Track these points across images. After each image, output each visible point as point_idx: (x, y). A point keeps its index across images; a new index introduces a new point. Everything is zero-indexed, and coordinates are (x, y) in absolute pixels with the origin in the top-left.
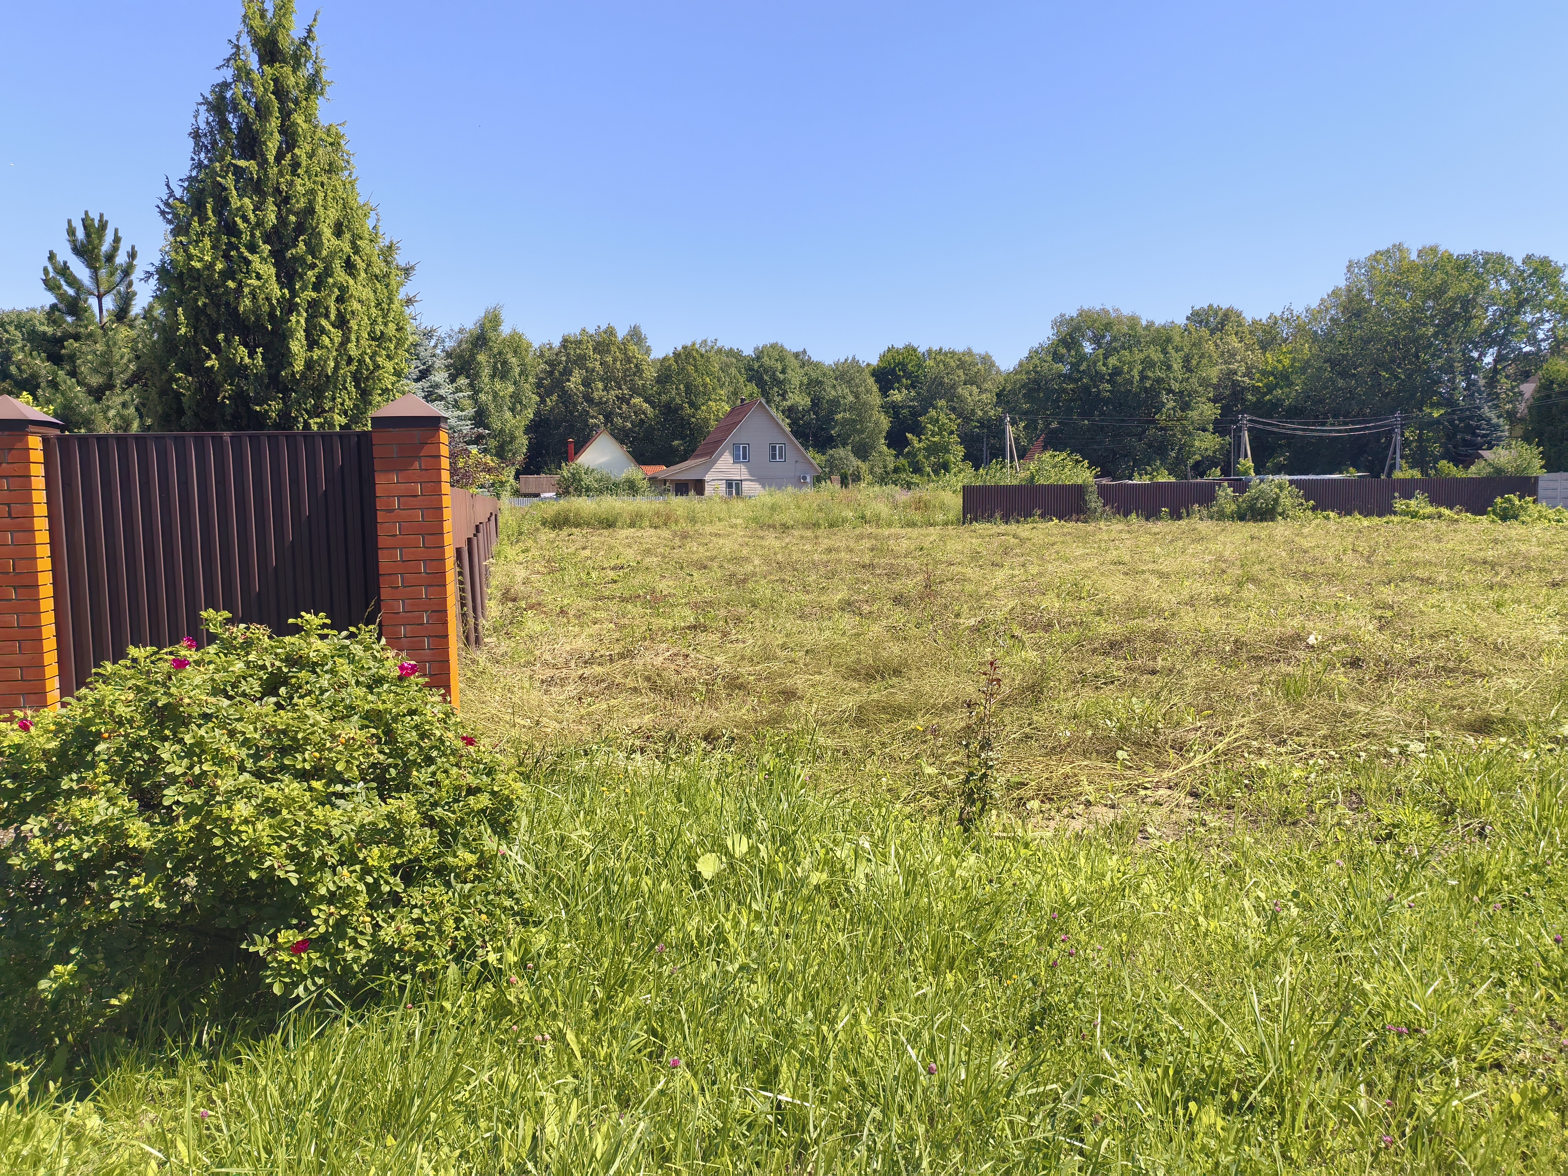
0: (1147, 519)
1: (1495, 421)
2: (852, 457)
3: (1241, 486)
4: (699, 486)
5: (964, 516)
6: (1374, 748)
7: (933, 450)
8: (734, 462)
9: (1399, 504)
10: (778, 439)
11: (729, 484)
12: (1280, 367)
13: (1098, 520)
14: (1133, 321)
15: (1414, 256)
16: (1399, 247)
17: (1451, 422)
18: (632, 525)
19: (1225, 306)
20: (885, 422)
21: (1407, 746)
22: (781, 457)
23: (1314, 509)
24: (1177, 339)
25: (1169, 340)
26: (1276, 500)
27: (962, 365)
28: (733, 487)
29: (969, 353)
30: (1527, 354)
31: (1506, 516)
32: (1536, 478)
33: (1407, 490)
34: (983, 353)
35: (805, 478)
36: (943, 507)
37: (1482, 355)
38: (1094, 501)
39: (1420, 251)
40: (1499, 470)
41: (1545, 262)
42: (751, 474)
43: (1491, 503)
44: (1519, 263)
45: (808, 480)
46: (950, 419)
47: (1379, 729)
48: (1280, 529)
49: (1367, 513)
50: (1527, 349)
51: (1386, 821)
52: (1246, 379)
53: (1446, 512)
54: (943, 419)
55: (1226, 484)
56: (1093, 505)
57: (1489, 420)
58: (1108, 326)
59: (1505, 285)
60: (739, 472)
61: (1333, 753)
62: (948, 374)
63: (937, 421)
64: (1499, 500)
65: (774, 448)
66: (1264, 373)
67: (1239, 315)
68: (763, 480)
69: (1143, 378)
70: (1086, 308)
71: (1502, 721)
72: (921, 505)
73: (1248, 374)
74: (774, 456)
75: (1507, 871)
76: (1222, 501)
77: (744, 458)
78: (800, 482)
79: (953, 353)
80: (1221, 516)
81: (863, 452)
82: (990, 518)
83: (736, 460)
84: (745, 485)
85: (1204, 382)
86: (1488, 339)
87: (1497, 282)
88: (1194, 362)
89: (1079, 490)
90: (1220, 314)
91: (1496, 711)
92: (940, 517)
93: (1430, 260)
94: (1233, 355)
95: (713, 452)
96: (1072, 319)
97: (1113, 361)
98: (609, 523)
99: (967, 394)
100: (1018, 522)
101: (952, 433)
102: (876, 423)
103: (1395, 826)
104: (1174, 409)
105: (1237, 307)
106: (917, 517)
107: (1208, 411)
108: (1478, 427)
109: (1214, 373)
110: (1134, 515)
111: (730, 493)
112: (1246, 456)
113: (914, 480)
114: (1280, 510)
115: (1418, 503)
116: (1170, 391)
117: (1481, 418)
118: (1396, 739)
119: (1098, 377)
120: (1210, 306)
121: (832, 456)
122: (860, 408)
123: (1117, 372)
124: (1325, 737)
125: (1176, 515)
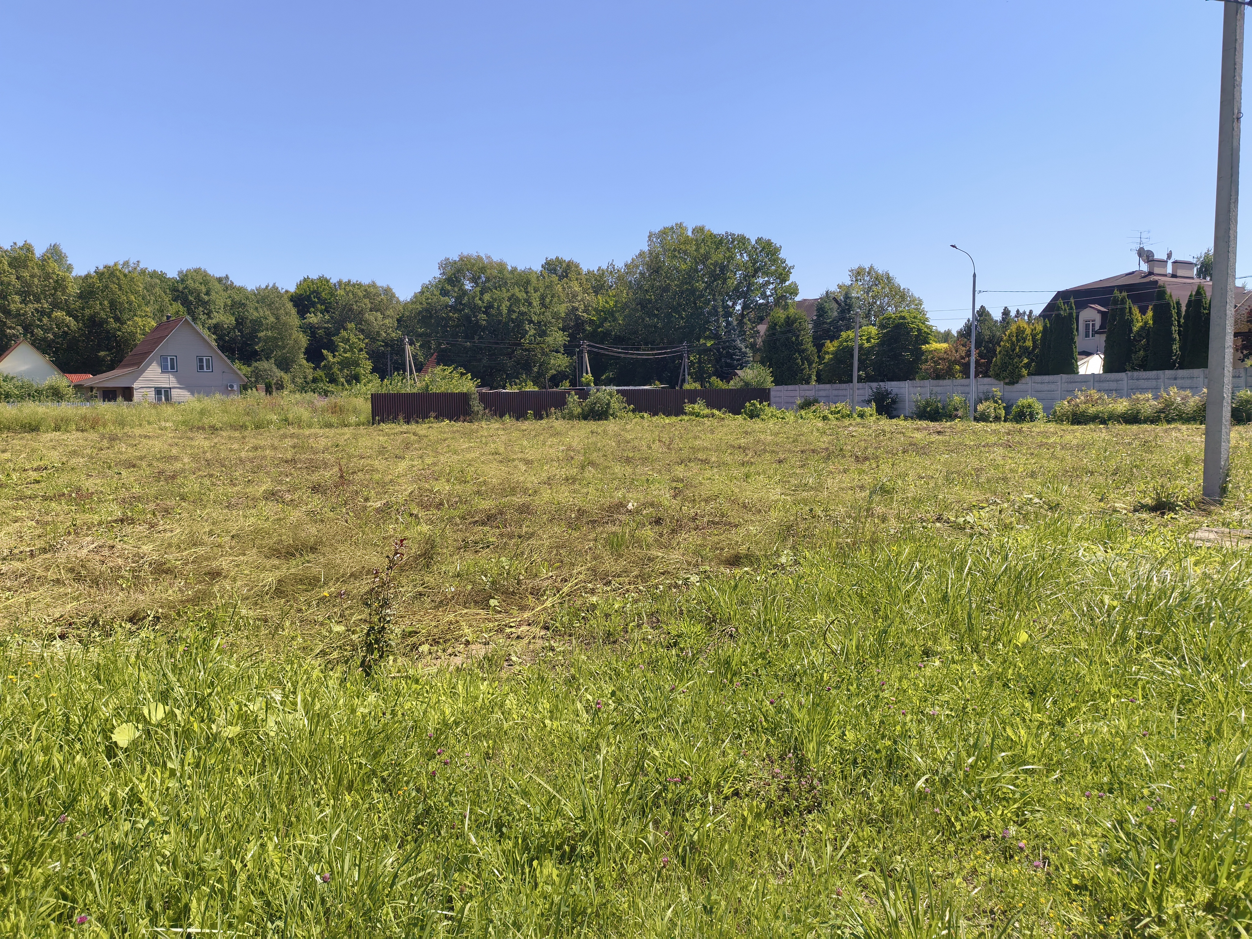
0: (517, 420)
1: (744, 350)
2: (275, 369)
3: (584, 394)
4: (127, 394)
5: (374, 419)
6: (668, 582)
7: (345, 364)
8: (162, 372)
9: (688, 408)
10: (205, 353)
11: (158, 391)
12: (607, 306)
13: (480, 420)
14: (501, 267)
15: (690, 233)
16: (680, 226)
17: (718, 350)
18: (57, 428)
19: (567, 259)
20: (303, 340)
21: (689, 578)
22: (208, 368)
23: (633, 411)
24: (534, 281)
25: (528, 282)
26: (608, 404)
27: (367, 295)
28: (162, 394)
29: (374, 285)
30: (761, 304)
31: (753, 415)
32: (769, 389)
33: (693, 397)
34: (385, 285)
35: (232, 386)
36: (355, 411)
37: (735, 304)
38: (477, 405)
39: (694, 230)
40: (747, 384)
41: (769, 243)
42: (179, 382)
43: (743, 407)
44: (753, 242)
45: (235, 388)
46: (359, 339)
47: (671, 568)
48: (611, 426)
49: (668, 414)
50: (761, 301)
51: (674, 633)
52: (584, 314)
53: (716, 412)
54: (353, 339)
55: (573, 393)
56: (476, 409)
57: (740, 349)
58: (483, 269)
59: (746, 257)
60: (167, 381)
61: (641, 588)
62: (356, 302)
63: (348, 340)
64: (748, 404)
65: (201, 360)
66: (596, 310)
67: (577, 266)
68: (191, 388)
69: (510, 311)
70: (465, 254)
71: (747, 556)
72: (336, 409)
73: (586, 311)
74: (201, 367)
75: (744, 660)
76: (571, 405)
77: (172, 368)
78: (227, 390)
79: (360, 285)
80: (571, 417)
81: (285, 365)
82: (395, 420)
83: (164, 370)
84: (174, 392)
85: (556, 315)
86: (737, 293)
87: (741, 255)
88: (548, 300)
89: (465, 397)
90: (564, 265)
91: (743, 550)
92: (353, 419)
93: (700, 237)
94: (575, 296)
95: (141, 363)
96: (455, 262)
97: (487, 297)
98: (33, 428)
99: (372, 318)
100: (417, 422)
101: (361, 350)
102: (296, 341)
103: (679, 636)
104: (534, 336)
105: (576, 260)
106: (334, 420)
107: (558, 338)
108: (734, 354)
109: (562, 309)
110: (507, 416)
111: (160, 399)
112: (587, 373)
113: (330, 389)
114: (611, 412)
115: (699, 407)
116: (531, 322)
117: (735, 348)
118: (682, 574)
119: (475, 309)
120: (557, 258)
121: (257, 368)
122: (280, 327)
123: (490, 306)
124: (637, 577)
125: (538, 416)
